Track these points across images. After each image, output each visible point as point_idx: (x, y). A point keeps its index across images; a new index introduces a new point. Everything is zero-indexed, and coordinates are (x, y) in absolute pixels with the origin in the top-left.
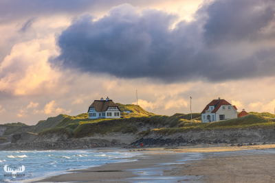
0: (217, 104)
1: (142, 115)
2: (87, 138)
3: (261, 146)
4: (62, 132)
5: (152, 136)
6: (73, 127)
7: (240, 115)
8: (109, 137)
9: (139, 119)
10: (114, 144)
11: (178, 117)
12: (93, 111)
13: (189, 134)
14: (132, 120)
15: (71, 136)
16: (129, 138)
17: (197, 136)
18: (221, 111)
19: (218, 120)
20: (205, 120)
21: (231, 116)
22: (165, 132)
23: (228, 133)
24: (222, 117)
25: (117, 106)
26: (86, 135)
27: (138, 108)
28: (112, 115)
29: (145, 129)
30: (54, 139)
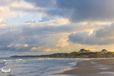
0: (104, 50)
1: (90, 52)
2: (80, 56)
3: (112, 58)
4: (75, 55)
5: (92, 56)
6: (77, 54)
7: (108, 52)
8: (84, 56)
9: (89, 53)
10: (85, 57)
11: (96, 52)
12: (81, 51)
13: (99, 56)
14: (88, 53)
15: (77, 56)
16: (87, 56)
17: (100, 56)
18: (104, 52)
19: (104, 53)
20: (101, 53)
21: (106, 52)
22: (94, 55)
23: (106, 56)
24: (105, 53)
25: (85, 50)
26: (80, 55)
27: (89, 51)
28: (84, 52)
29: (90, 55)
30: (73, 56)
